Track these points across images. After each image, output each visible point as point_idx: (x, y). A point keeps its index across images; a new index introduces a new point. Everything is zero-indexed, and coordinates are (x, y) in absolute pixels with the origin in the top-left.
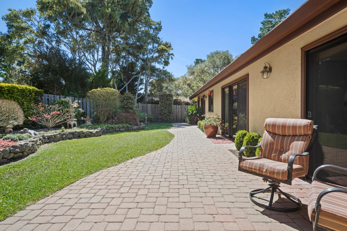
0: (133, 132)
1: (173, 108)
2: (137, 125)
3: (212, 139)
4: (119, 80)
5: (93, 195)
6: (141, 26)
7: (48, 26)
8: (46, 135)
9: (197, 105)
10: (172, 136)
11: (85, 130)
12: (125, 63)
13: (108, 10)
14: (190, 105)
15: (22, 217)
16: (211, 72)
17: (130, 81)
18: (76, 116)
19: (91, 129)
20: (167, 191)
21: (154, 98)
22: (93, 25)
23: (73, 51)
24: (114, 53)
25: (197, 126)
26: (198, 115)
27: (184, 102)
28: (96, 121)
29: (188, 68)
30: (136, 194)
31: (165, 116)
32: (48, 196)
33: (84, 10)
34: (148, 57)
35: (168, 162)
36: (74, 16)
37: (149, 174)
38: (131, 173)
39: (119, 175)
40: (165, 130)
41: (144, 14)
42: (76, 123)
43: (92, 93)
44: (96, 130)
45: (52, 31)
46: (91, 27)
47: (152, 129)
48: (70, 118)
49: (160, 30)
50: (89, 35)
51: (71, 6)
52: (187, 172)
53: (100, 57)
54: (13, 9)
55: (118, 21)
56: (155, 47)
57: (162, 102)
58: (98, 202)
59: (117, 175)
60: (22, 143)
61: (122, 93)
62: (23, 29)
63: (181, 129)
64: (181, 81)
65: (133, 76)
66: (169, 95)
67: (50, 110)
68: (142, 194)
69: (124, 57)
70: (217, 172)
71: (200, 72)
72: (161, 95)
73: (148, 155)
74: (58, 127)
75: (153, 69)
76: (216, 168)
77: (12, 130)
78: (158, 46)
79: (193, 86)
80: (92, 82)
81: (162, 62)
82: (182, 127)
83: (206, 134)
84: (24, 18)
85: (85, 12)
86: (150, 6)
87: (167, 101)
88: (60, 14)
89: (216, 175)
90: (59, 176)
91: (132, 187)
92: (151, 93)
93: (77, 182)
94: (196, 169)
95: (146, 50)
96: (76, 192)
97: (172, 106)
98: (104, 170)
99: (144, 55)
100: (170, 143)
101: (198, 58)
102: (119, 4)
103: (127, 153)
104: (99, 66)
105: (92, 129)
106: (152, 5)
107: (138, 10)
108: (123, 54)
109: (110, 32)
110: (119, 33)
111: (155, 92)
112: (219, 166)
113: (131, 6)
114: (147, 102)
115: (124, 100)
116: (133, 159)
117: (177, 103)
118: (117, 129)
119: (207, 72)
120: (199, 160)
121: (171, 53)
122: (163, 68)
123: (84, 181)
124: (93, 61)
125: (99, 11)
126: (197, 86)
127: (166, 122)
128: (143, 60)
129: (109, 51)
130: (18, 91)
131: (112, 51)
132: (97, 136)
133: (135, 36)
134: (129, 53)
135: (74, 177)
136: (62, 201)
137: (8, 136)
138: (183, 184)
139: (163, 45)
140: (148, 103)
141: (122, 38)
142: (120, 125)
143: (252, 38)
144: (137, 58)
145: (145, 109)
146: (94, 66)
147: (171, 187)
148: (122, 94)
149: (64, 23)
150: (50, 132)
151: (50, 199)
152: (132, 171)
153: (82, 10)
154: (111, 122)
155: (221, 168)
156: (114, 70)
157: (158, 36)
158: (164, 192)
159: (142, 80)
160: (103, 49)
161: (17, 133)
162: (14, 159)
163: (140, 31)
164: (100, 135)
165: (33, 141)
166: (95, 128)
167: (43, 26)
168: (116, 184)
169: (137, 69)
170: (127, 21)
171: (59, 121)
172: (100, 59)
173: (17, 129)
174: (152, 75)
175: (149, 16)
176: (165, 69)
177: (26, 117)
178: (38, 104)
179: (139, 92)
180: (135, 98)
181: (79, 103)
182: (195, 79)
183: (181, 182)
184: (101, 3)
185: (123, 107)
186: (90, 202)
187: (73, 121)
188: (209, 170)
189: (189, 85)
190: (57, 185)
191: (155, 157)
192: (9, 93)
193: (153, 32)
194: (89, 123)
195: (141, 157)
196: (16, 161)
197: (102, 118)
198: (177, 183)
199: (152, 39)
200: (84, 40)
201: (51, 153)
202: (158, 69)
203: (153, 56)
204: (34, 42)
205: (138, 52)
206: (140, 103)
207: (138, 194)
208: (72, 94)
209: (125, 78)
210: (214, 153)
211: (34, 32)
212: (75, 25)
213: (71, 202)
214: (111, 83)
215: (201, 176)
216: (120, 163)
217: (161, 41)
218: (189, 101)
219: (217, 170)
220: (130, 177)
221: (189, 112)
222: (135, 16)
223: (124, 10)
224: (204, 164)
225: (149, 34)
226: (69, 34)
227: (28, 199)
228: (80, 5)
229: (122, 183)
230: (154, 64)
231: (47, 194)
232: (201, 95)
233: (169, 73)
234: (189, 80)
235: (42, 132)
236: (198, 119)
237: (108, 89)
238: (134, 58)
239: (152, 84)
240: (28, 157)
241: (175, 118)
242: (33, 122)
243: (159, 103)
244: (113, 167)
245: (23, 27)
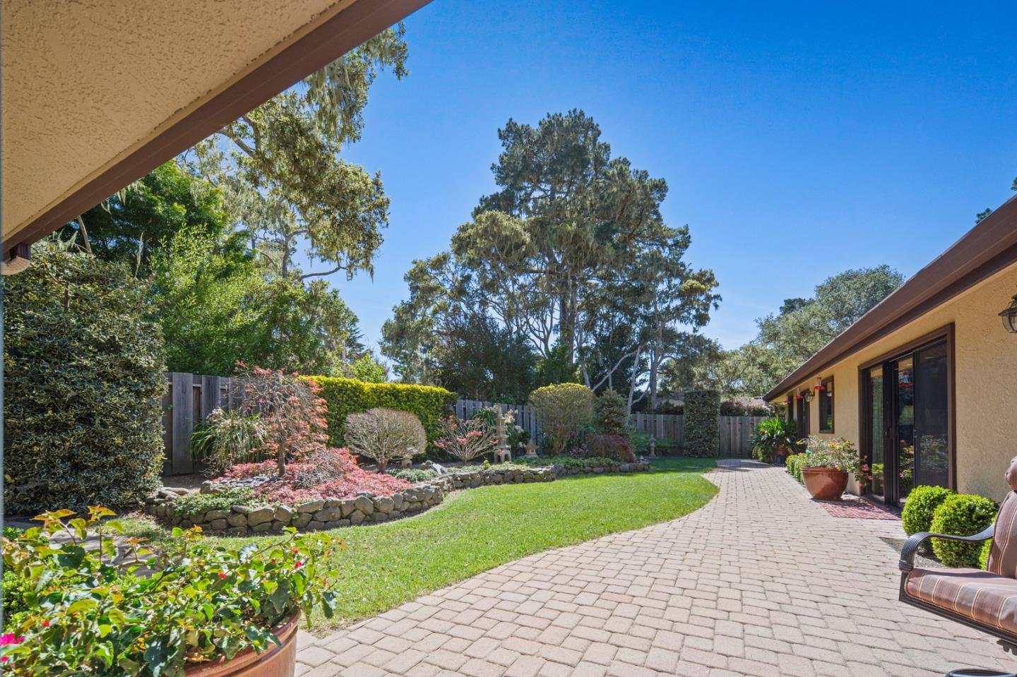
0: (621, 475)
1: (719, 423)
2: (631, 461)
3: (829, 506)
4: (593, 364)
5: (525, 597)
6: (641, 245)
7: (468, 278)
8: (458, 473)
9: (787, 416)
10: (713, 490)
11: (524, 468)
12: (607, 328)
13: (571, 225)
14: (765, 415)
15: (410, 613)
16: (830, 330)
17: (616, 367)
18: (509, 441)
19: (536, 467)
20: (685, 620)
21: (671, 402)
22: (544, 261)
23: (509, 316)
24: (583, 310)
25: (786, 469)
26: (788, 440)
27: (749, 409)
28: (547, 451)
29: (762, 326)
30: (609, 612)
31: (700, 443)
32: (451, 585)
33: (527, 237)
34: (656, 310)
35: (696, 551)
36: (509, 253)
37: (645, 573)
38: (604, 564)
39: (580, 566)
40: (696, 474)
41: (647, 217)
42: (509, 453)
43: (538, 395)
44: (544, 469)
45: (474, 285)
46: (540, 265)
47: (664, 471)
48: (499, 443)
49: (686, 247)
50: (536, 283)
51: (504, 233)
52: (743, 581)
53: (556, 322)
54: (418, 259)
55: (590, 244)
56: (675, 286)
57: (691, 411)
58: (532, 613)
59: (575, 564)
60: (422, 485)
61: (598, 393)
62: (431, 290)
63: (739, 473)
64: (740, 357)
65: (623, 355)
66: (709, 392)
67: (466, 429)
68: (623, 615)
69: (605, 317)
70: (833, 595)
71: (795, 333)
72: (689, 393)
73: (649, 528)
74: (477, 460)
75: (670, 336)
76: (831, 582)
77: (410, 462)
78: (681, 283)
79: (776, 369)
80: (541, 374)
81: (691, 317)
82: (741, 470)
83: (810, 489)
84: (434, 272)
85: (528, 240)
86: (662, 198)
87: (703, 406)
88: (487, 252)
89: (828, 603)
90: (471, 551)
91: (604, 596)
92: (666, 390)
93: (501, 568)
94: (770, 579)
95: (653, 294)
96: (496, 585)
97: (718, 418)
98: (551, 552)
99: (648, 306)
100: (707, 506)
101: (792, 298)
102: (593, 210)
103: (603, 520)
104: (553, 339)
105: (537, 465)
106: (667, 194)
107: (635, 212)
108: (604, 310)
109: (576, 268)
110: (594, 268)
111: (674, 388)
112: (842, 578)
113: (618, 207)
114: (654, 411)
115: (602, 408)
116: (614, 535)
117: (730, 411)
118: (587, 468)
119: (817, 331)
120: (781, 556)
121: (713, 293)
122: (695, 330)
123: (512, 568)
124: (544, 332)
125: (554, 232)
126: (786, 369)
127: (700, 457)
128: (645, 318)
129: (573, 308)
130: (420, 397)
131: (581, 307)
132: (547, 481)
133: (626, 270)
134: (614, 307)
135: (495, 558)
136: (470, 599)
137: (404, 472)
138: (729, 610)
139: (693, 278)
140: (659, 412)
141: (600, 278)
142: (594, 461)
143: (979, 215)
144: (632, 315)
145: (650, 427)
146: (545, 341)
147: (694, 610)
148: (598, 395)
149: (493, 267)
150: (465, 468)
151: (454, 592)
152: (609, 560)
153: (523, 237)
154: (574, 453)
155: (848, 584)
156: (584, 345)
157: (681, 260)
158: (675, 620)
159: (643, 362)
160: (563, 305)
161: (417, 468)
162: (409, 513)
163: (639, 257)
164: (553, 480)
165: (437, 484)
166: (544, 465)
167: (460, 278)
168: (572, 583)
169: (633, 340)
170: (611, 240)
171: (480, 449)
172: (557, 326)
173: (417, 461)
174: (666, 349)
175: (659, 219)
176: (698, 334)
177: (430, 440)
178: (448, 418)
179: (637, 389)
180: (627, 401)
181: (515, 416)
182: (781, 349)
183: (723, 604)
184: (558, 216)
185: (601, 423)
186: (517, 610)
187: (504, 450)
188: (808, 586)
189: (764, 366)
190: (466, 567)
191: (665, 536)
192: (409, 401)
193: (670, 253)
194: (532, 454)
195: (631, 533)
196: (412, 516)
197: (557, 444)
198: (713, 604)
199: (667, 269)
200: (526, 293)
201: (463, 507)
202: (681, 334)
203: (669, 306)
204: (447, 310)
205: (634, 302)
206: (638, 413)
207: (615, 613)
208: (504, 399)
209: (607, 361)
210: (832, 541)
211: (446, 293)
212: (510, 267)
213: (484, 604)
214: (578, 373)
215: (784, 599)
216: (584, 541)
217: (687, 270)
218: (764, 406)
219: (835, 588)
220: (602, 574)
221: (764, 434)
222: (628, 225)
223: (604, 218)
224: (796, 567)
225: (659, 259)
226: (502, 287)
227: (421, 584)
228: (519, 228)
229: (583, 584)
230: (673, 325)
231: (449, 581)
232: (797, 390)
233: (709, 341)
234: (763, 353)
235: (453, 469)
236: (790, 450)
237: (569, 386)
238: (625, 315)
239: (668, 370)
240: (428, 511)
241: (726, 447)
242: (441, 449)
243: (685, 411)
244: (571, 548)
245: (431, 288)
